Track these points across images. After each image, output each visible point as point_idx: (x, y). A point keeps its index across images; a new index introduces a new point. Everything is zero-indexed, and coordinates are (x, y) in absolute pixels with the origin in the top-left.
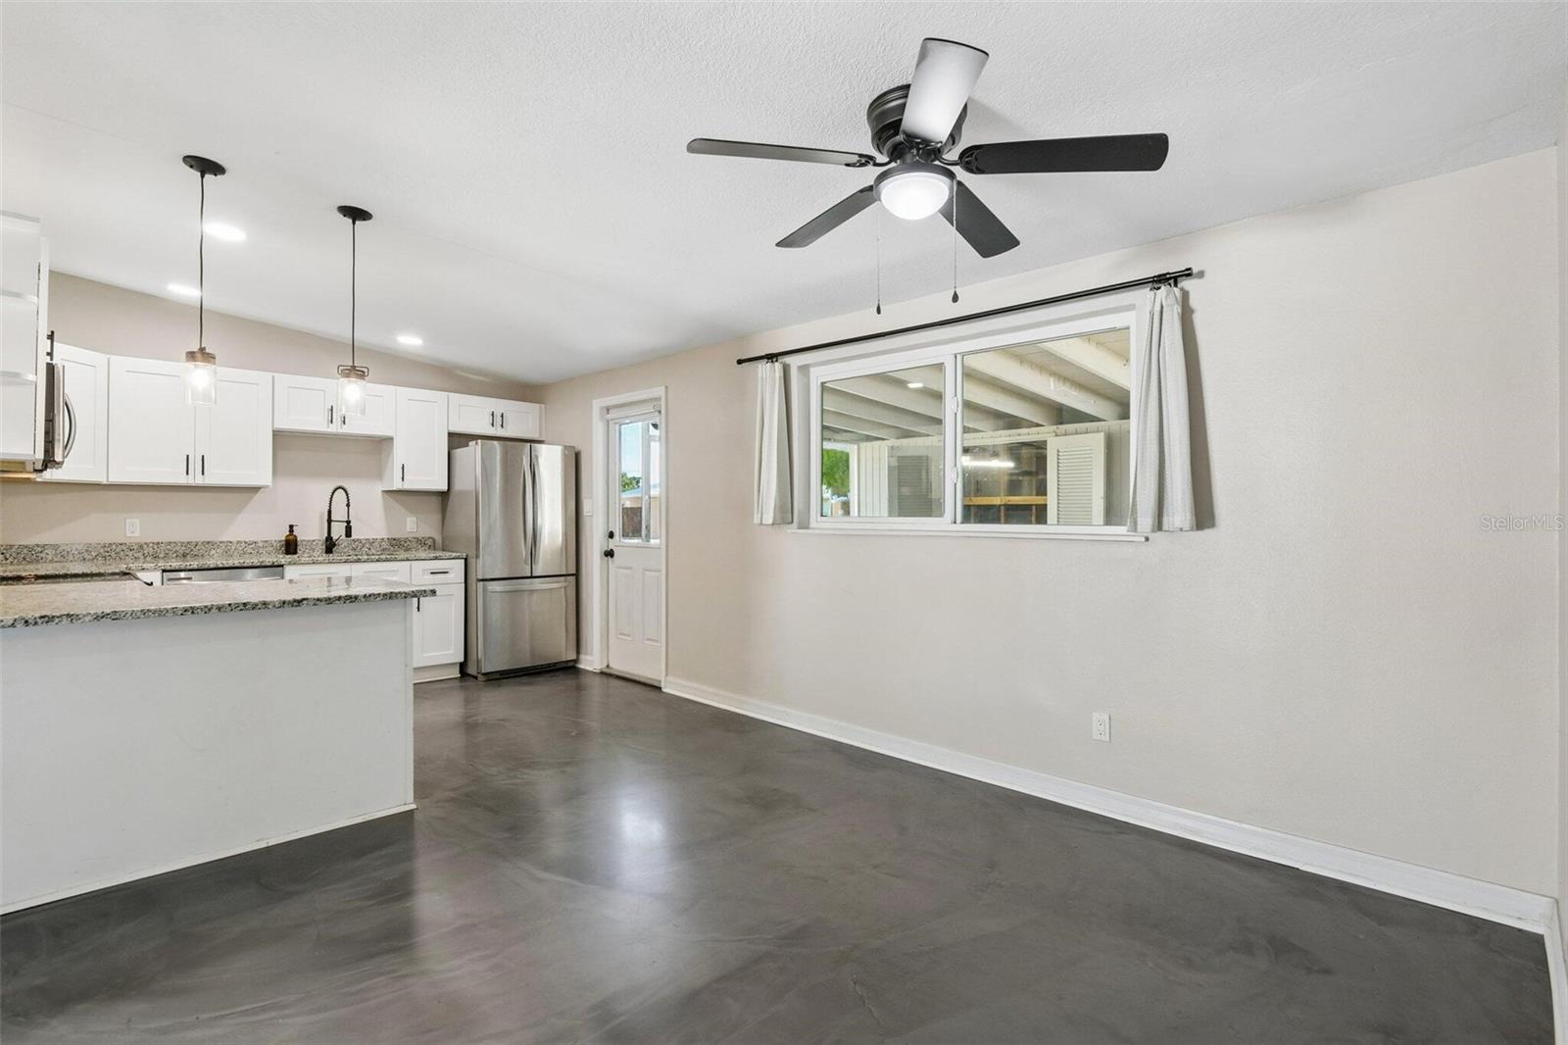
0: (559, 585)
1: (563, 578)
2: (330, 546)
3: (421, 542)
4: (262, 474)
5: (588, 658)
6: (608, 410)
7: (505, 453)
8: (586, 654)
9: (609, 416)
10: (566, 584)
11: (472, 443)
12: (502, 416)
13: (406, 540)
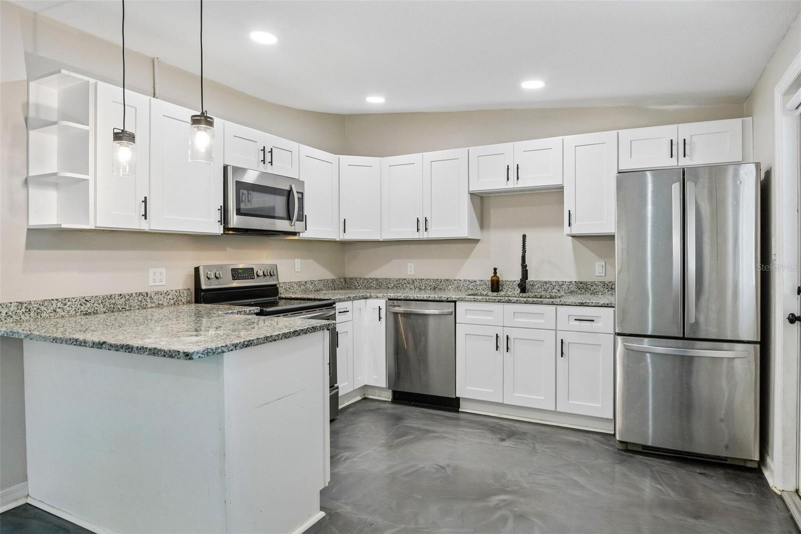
2: (524, 286)
5: (771, 465)
8: (771, 458)
13: (593, 284)
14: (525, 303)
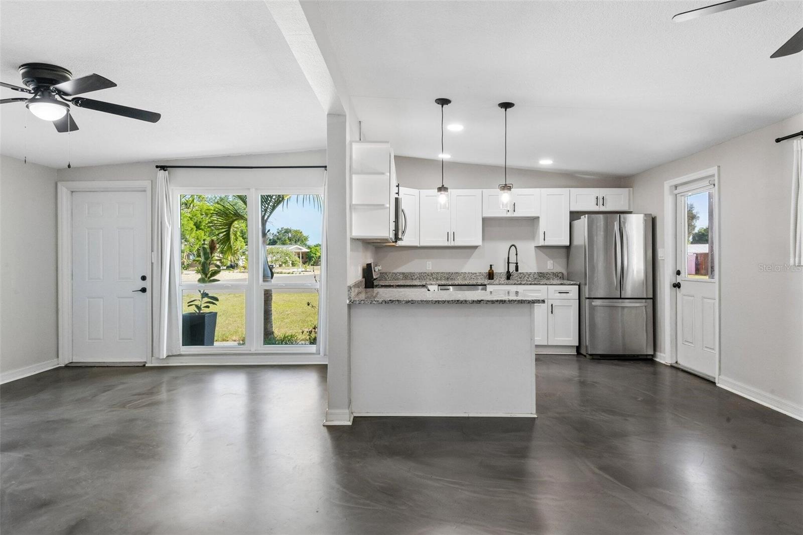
0: (642, 304)
1: (644, 300)
2: (509, 276)
3: (555, 275)
4: (477, 240)
5: (662, 355)
6: (676, 187)
7: (606, 221)
8: (660, 352)
9: (676, 192)
10: (646, 304)
11: (582, 217)
12: (603, 199)
13: (547, 273)
14: (530, 284)
